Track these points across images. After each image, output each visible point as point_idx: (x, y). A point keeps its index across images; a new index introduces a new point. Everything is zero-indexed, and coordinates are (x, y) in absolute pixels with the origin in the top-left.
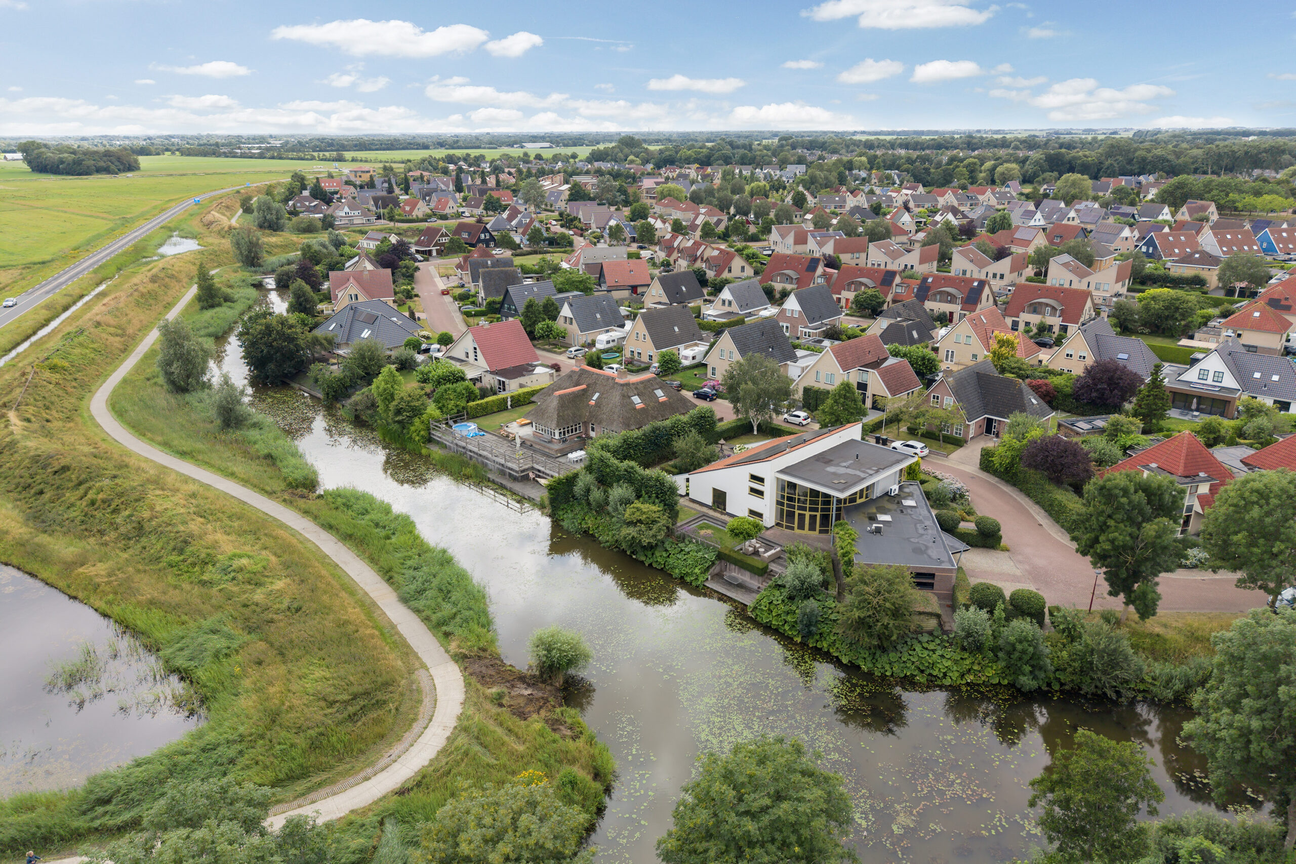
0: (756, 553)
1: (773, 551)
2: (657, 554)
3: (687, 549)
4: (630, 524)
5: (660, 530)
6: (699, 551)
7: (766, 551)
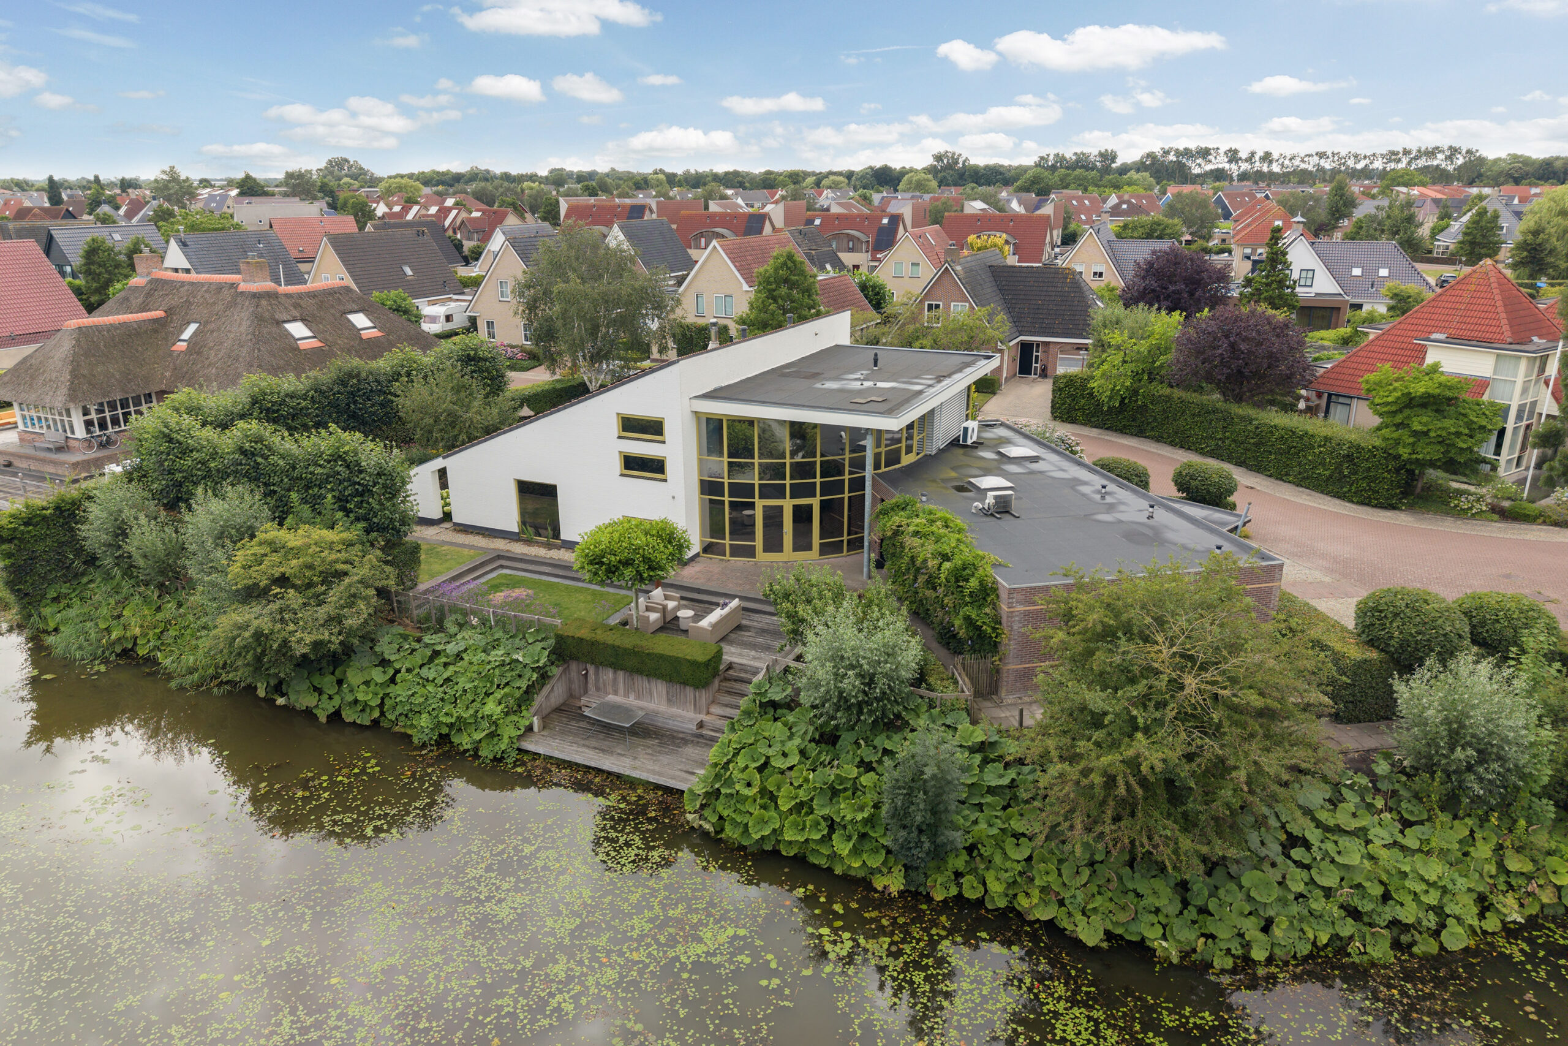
0: (670, 625)
1: (716, 615)
2: (354, 677)
3: (452, 648)
4: (251, 594)
5: (352, 599)
6: (496, 644)
7: (698, 617)
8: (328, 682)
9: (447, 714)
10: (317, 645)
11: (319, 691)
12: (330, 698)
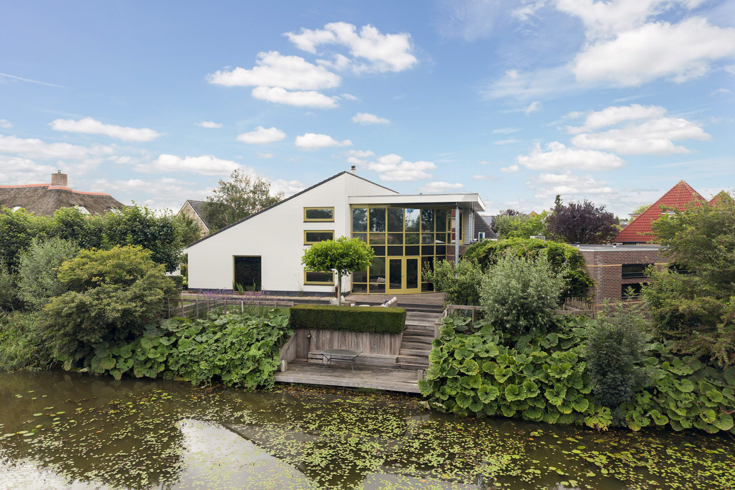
2: (146, 344)
8: (125, 350)
9: (220, 360)
10: (126, 313)
11: (116, 357)
12: (126, 361)
